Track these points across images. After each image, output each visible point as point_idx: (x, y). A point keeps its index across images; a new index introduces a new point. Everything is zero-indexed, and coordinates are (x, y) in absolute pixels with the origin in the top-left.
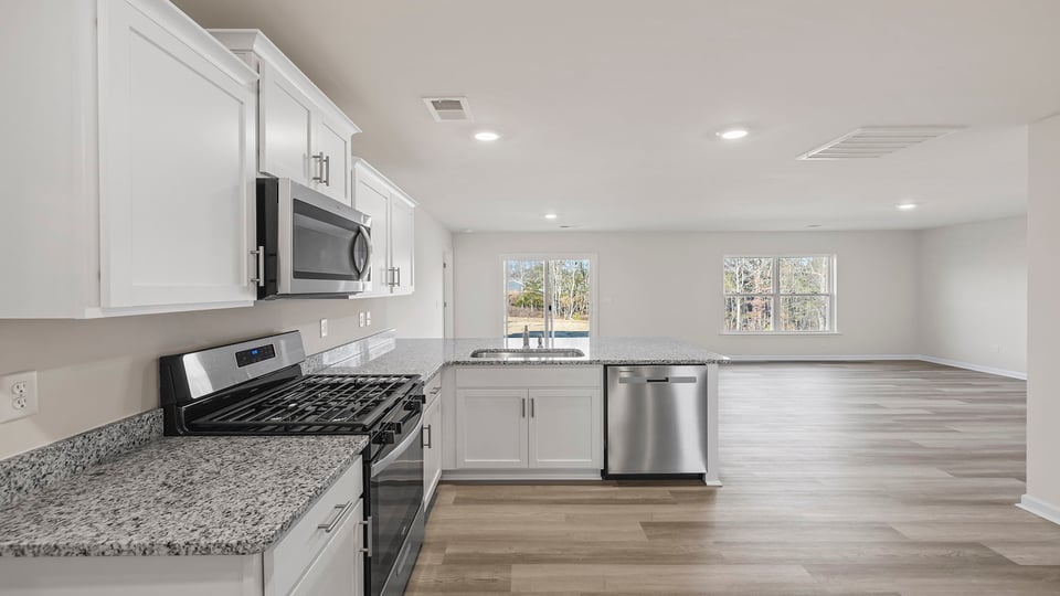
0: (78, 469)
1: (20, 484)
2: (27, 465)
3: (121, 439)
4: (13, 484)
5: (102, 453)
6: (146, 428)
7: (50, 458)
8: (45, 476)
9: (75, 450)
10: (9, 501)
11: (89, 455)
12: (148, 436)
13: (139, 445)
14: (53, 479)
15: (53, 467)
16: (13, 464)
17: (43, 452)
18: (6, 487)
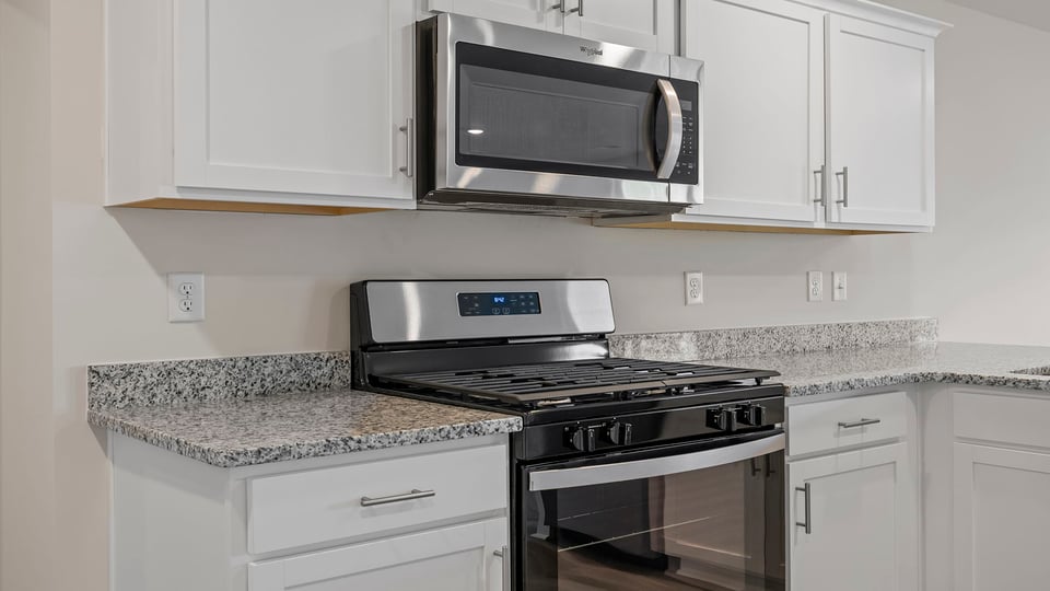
0: (240, 393)
1: (179, 388)
2: (186, 371)
3: (292, 374)
4: (173, 386)
5: (268, 384)
6: (326, 370)
7: (209, 372)
8: (204, 388)
9: (236, 370)
10: (169, 401)
11: (252, 380)
12: (328, 382)
13: (313, 388)
14: (212, 395)
15: (213, 382)
16: (172, 366)
17: (202, 364)
18: (166, 387)
